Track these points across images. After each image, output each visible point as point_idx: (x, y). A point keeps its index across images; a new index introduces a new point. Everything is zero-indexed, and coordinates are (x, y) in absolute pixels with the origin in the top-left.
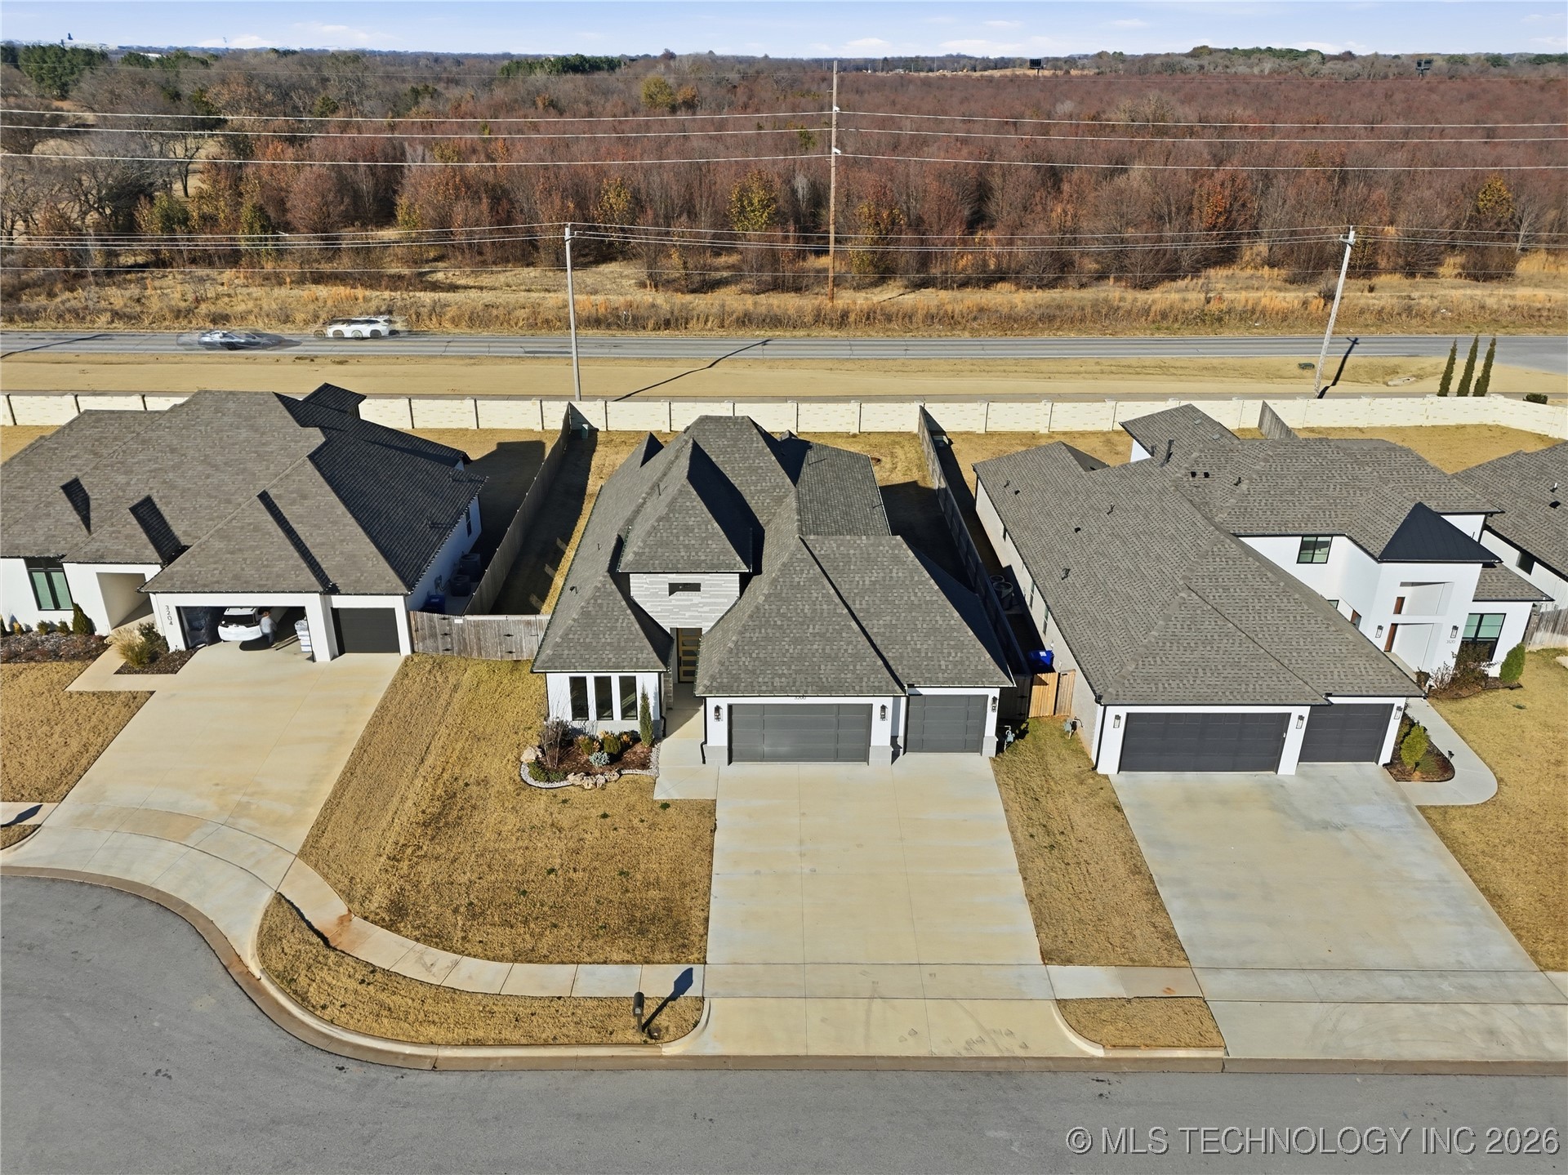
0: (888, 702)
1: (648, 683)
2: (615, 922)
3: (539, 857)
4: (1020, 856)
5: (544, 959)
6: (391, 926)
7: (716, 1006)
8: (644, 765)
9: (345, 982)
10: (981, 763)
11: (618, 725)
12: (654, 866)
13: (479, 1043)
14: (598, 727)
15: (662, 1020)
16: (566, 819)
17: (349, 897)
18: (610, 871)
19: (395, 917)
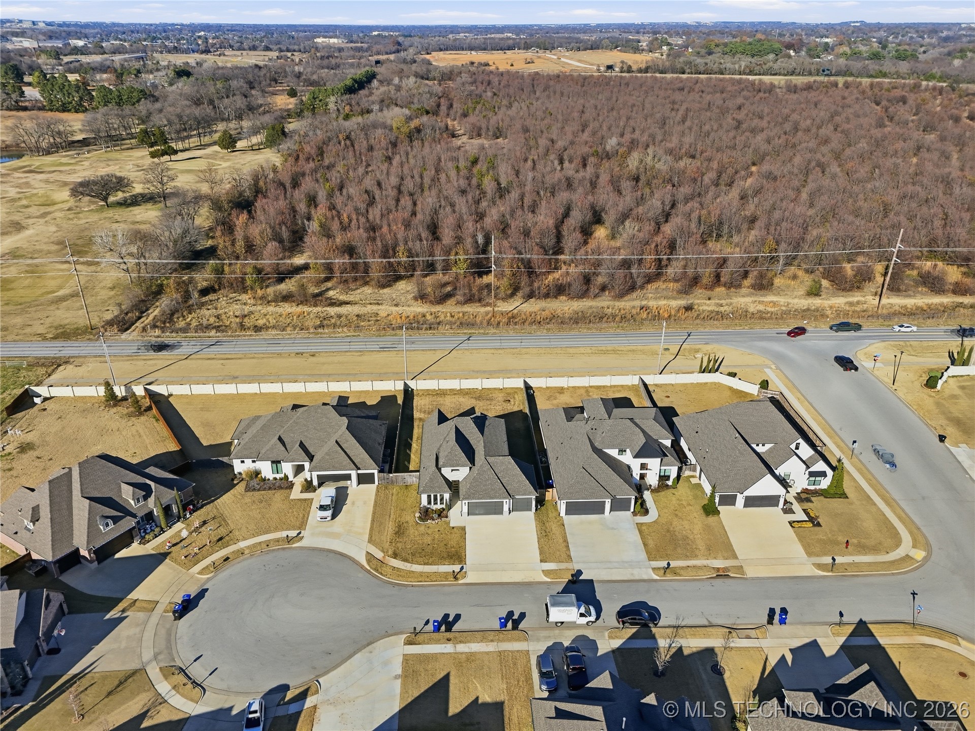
0: (508, 500)
1: (447, 496)
2: (445, 556)
3: (425, 541)
4: (538, 538)
5: (431, 564)
6: (395, 558)
7: (469, 573)
8: (447, 517)
9: (390, 571)
10: (530, 515)
11: (439, 506)
12: (453, 543)
13: (421, 582)
14: (434, 507)
15: (458, 576)
16: (429, 532)
17: (384, 552)
18: (442, 544)
19: (395, 556)
